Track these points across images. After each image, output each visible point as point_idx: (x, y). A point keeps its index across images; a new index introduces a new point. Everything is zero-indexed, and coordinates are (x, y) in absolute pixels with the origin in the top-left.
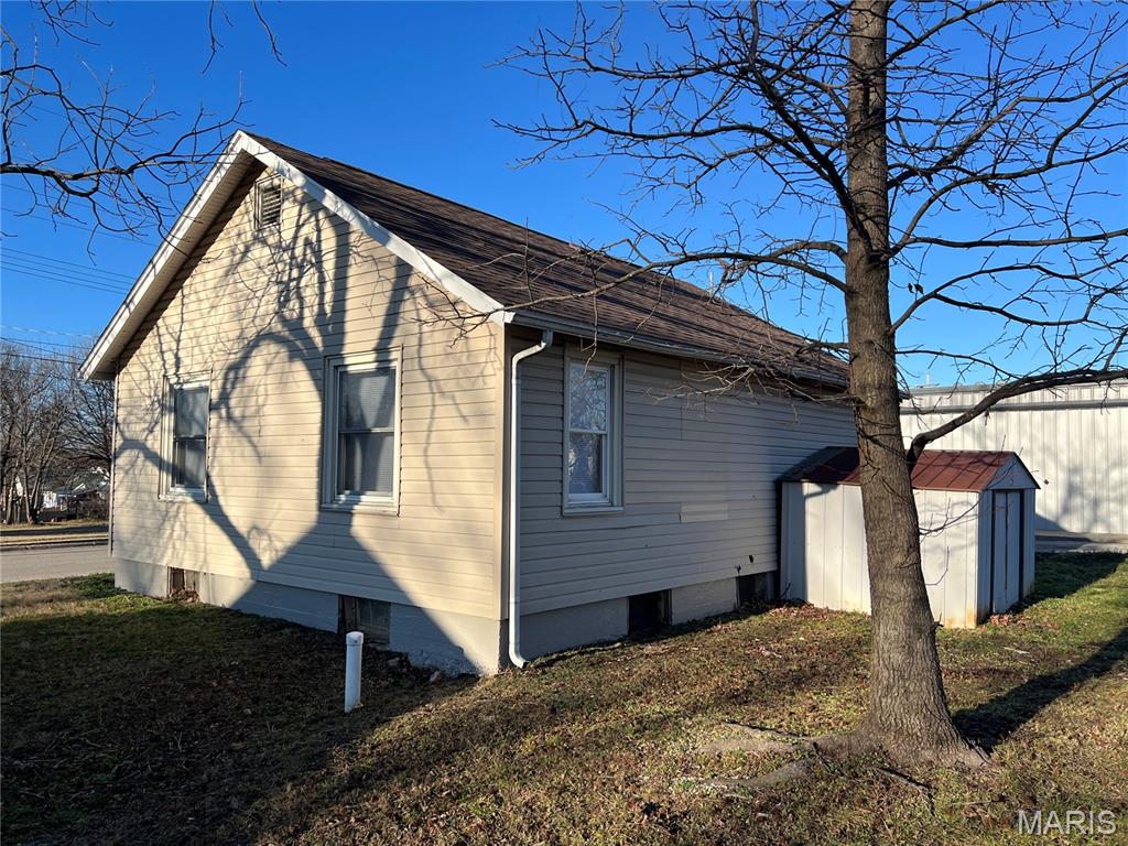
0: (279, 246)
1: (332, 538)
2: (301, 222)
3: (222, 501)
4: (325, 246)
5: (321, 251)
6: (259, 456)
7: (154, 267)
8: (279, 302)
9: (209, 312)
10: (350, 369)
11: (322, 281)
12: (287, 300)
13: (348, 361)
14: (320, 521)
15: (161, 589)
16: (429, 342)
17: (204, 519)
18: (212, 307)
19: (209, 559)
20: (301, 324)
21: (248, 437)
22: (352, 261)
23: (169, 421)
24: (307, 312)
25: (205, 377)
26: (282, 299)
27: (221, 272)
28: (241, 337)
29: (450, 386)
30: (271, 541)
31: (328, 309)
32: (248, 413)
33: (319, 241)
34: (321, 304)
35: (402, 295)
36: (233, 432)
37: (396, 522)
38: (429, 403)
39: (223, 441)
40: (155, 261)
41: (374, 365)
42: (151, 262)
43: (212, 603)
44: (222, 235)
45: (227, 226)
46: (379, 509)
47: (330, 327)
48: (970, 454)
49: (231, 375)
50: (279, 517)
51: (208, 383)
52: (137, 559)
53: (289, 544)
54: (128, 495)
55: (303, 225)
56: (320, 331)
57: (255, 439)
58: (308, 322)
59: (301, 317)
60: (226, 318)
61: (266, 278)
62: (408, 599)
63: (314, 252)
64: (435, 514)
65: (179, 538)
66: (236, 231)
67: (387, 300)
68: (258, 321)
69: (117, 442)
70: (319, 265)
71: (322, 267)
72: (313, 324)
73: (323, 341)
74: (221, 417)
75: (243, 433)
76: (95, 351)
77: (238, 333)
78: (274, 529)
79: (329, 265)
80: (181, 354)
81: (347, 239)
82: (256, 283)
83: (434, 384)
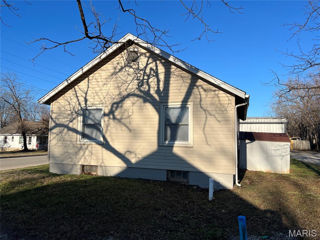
0: (138, 69)
1: (165, 154)
2: (149, 63)
3: (111, 143)
4: (159, 71)
5: (158, 72)
6: (130, 130)
7: (82, 70)
8: (138, 85)
9: (103, 86)
10: (169, 106)
11: (158, 81)
12: (142, 85)
13: (169, 104)
14: (158, 149)
15: (77, 171)
16: (204, 100)
17: (102, 149)
18: (104, 84)
19: (105, 161)
20: (149, 92)
21: (125, 125)
22: (172, 76)
23: (80, 118)
24: (151, 89)
25: (101, 105)
26: (140, 85)
27: (109, 74)
28: (120, 94)
29: (213, 113)
30: (136, 155)
31: (161, 89)
32: (124, 117)
33: (157, 69)
34: (158, 87)
35: (193, 87)
36: (117, 123)
37: (192, 149)
38: (205, 117)
39: (112, 126)
40: (83, 68)
41: (180, 106)
42: (82, 68)
43: (105, 175)
44: (109, 63)
45: (112, 60)
46: (183, 145)
47: (162, 94)
48: (278, 134)
49: (115, 105)
50: (139, 148)
51: (102, 108)
52: (64, 163)
53: (144, 156)
54: (58, 142)
55: (149, 64)
56: (158, 95)
57: (128, 125)
58: (152, 92)
59: (149, 90)
60: (111, 88)
61: (132, 78)
62: (198, 170)
63: (154, 72)
64: (208, 147)
65: (88, 155)
66: (117, 62)
67: (187, 88)
68: (128, 90)
69: (52, 124)
70: (157, 75)
71: (158, 77)
72: (155, 93)
73: (159, 98)
74: (110, 118)
75: (121, 123)
76: (48, 94)
77: (118, 93)
78: (138, 151)
79: (162, 77)
80: (87, 98)
81: (170, 70)
82: (127, 79)
83: (207, 112)
